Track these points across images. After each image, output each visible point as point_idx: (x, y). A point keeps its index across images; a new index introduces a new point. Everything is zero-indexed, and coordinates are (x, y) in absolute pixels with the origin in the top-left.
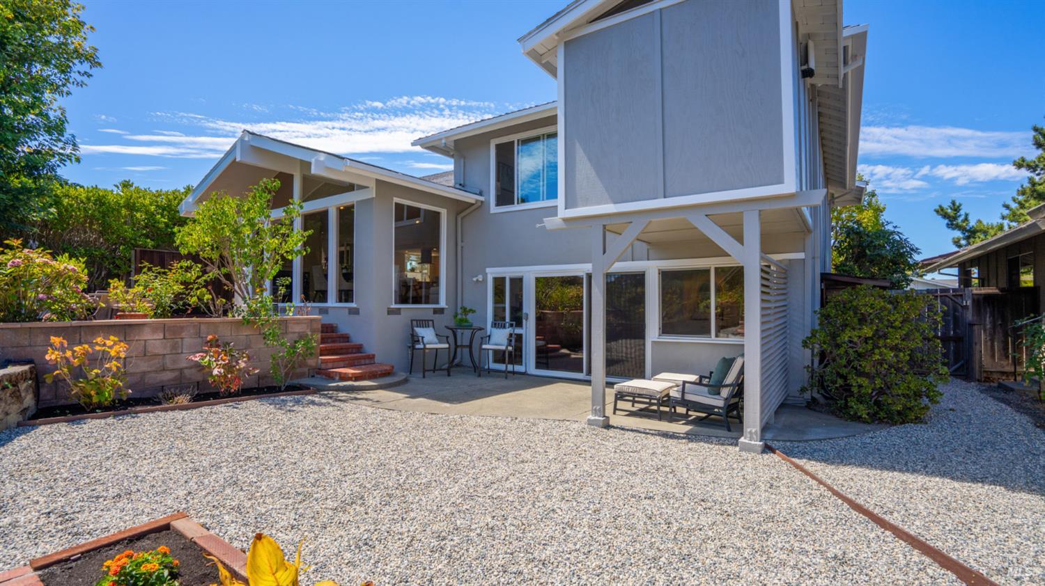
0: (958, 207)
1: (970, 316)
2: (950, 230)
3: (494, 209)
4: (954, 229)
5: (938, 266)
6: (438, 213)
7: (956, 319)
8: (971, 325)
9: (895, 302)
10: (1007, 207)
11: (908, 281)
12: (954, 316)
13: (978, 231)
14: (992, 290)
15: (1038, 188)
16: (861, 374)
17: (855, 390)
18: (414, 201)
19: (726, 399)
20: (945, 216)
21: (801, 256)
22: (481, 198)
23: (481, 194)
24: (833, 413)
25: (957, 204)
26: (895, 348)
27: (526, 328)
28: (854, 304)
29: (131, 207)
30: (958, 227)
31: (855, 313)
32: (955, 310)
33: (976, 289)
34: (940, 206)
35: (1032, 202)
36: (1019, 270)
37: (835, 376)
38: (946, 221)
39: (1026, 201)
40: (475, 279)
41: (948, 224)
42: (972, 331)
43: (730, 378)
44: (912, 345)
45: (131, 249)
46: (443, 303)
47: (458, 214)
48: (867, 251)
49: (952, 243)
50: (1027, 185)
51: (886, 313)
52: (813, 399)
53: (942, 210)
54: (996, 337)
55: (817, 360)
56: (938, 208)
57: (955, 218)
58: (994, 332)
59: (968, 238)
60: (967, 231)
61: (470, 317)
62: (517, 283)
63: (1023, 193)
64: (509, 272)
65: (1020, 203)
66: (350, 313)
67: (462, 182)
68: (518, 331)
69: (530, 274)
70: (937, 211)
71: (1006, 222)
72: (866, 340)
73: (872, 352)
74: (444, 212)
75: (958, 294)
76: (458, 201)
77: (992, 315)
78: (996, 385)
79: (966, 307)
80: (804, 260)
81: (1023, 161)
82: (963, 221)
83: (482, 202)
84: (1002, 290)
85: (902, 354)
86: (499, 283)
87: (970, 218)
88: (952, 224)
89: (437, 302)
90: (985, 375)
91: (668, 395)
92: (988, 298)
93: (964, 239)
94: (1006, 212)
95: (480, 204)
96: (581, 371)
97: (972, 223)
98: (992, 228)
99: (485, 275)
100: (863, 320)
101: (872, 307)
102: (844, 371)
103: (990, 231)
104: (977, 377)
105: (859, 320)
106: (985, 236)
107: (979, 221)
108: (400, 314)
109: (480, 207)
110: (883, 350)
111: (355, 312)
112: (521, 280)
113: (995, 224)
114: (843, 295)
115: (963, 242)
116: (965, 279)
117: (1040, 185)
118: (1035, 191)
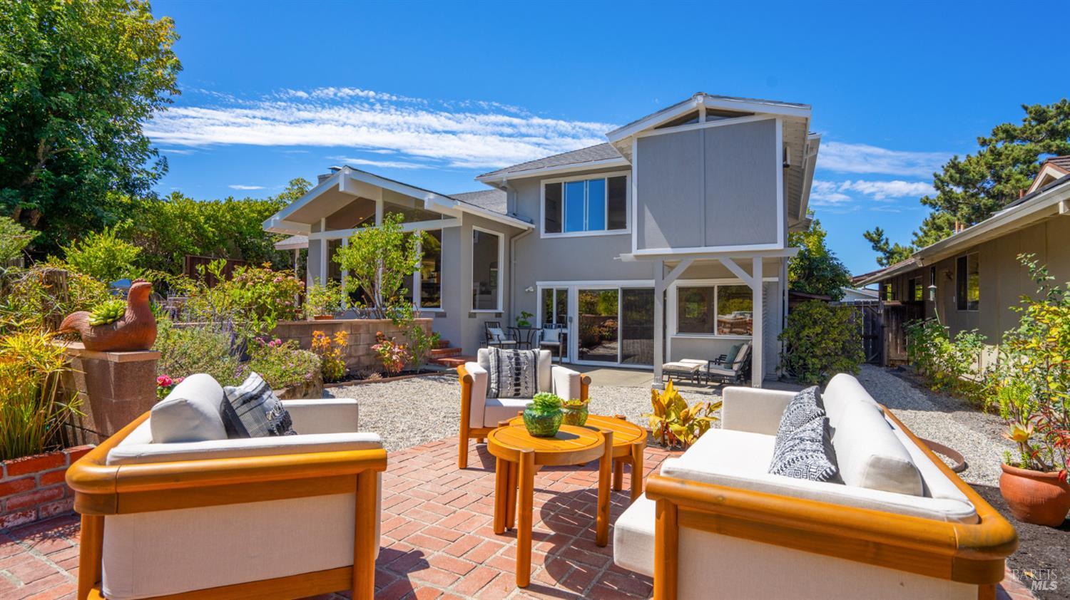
0: (881, 233)
1: (882, 321)
2: (875, 252)
3: (543, 235)
4: (877, 251)
5: (864, 283)
6: (497, 237)
7: (873, 323)
8: (883, 327)
9: (833, 311)
10: (916, 234)
11: (842, 294)
12: (871, 320)
13: (895, 253)
14: (897, 303)
15: (937, 221)
16: (814, 356)
17: (810, 366)
18: (484, 228)
19: (736, 371)
20: (871, 240)
21: (776, 279)
22: (533, 226)
23: (531, 222)
24: (797, 383)
25: (880, 230)
26: (834, 340)
27: (571, 328)
28: (810, 312)
29: (184, 217)
30: (881, 249)
31: (811, 319)
32: (873, 316)
33: (889, 302)
34: (868, 232)
35: (933, 232)
36: (914, 287)
37: (798, 358)
38: (872, 244)
39: (929, 231)
40: (527, 290)
41: (873, 247)
42: (883, 332)
43: (740, 357)
44: (844, 338)
45: (182, 256)
46: (500, 309)
47: (511, 237)
48: (815, 272)
49: (876, 262)
50: (929, 218)
51: (829, 318)
52: (783, 376)
53: (869, 235)
54: (899, 336)
55: (785, 349)
56: (865, 233)
57: (879, 241)
58: (898, 332)
59: (888, 258)
60: (888, 252)
61: (529, 319)
62: (563, 294)
63: (927, 225)
64: (556, 285)
65: (925, 232)
66: (436, 316)
67: (515, 212)
68: (564, 331)
69: (574, 288)
70: (865, 236)
71: (915, 246)
72: (817, 334)
73: (820, 342)
74: (502, 236)
75: (875, 305)
76: (510, 226)
77: (897, 319)
78: (897, 368)
79: (880, 315)
80: (777, 282)
81: (927, 199)
82: (884, 244)
83: (533, 229)
84: (903, 303)
85: (838, 344)
86: (547, 293)
87: (890, 242)
88: (876, 247)
89: (496, 308)
90: (891, 362)
91: (698, 371)
92: (894, 308)
93: (885, 259)
94: (915, 239)
95: (531, 230)
96: (617, 361)
97: (891, 246)
98: (906, 251)
99: (535, 288)
100: (815, 323)
101: (821, 314)
102: (803, 355)
103: (904, 252)
104: (886, 363)
105: (813, 322)
106: (900, 257)
107: (897, 245)
108: (475, 317)
109: (531, 232)
110: (827, 341)
111: (443, 315)
112: (566, 291)
113: (908, 247)
114: (802, 307)
115: (885, 261)
116: (883, 295)
117: (939, 219)
118: (935, 224)
